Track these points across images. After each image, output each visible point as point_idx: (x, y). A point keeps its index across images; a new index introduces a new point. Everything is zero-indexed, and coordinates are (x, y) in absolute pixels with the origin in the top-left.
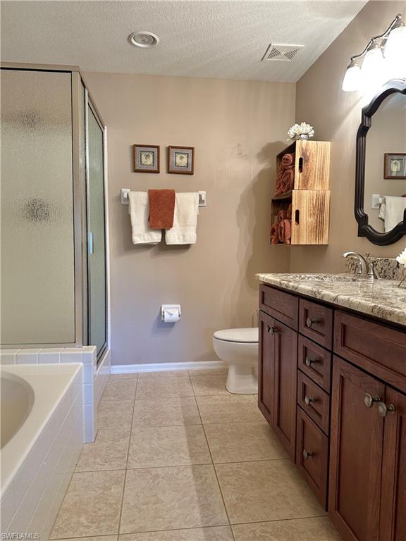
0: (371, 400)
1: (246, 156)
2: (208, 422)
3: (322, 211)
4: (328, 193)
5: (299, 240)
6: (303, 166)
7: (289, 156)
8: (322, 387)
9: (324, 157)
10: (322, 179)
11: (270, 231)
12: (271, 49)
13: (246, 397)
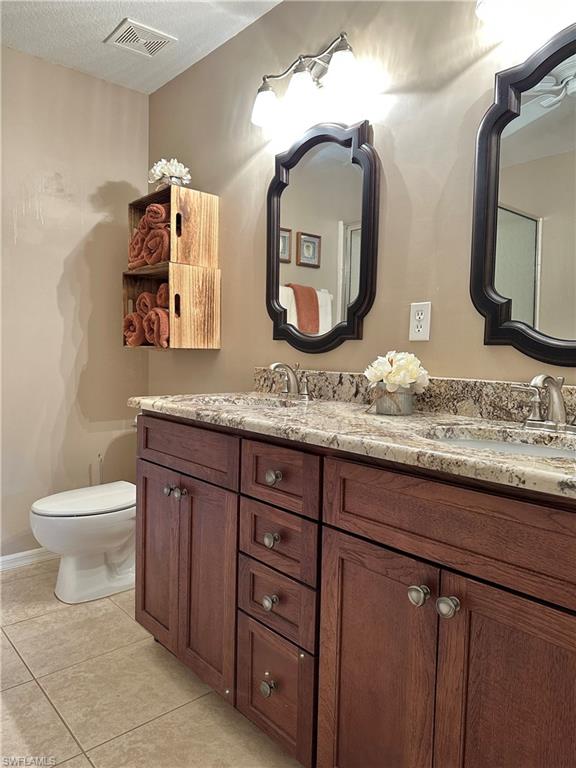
0: (422, 595)
1: (70, 195)
2: (44, 671)
3: (211, 300)
4: (218, 273)
5: (180, 341)
6: (182, 228)
7: (160, 208)
8: (298, 578)
9: (211, 218)
10: (209, 250)
11: (123, 324)
12: (125, 27)
13: (98, 604)
